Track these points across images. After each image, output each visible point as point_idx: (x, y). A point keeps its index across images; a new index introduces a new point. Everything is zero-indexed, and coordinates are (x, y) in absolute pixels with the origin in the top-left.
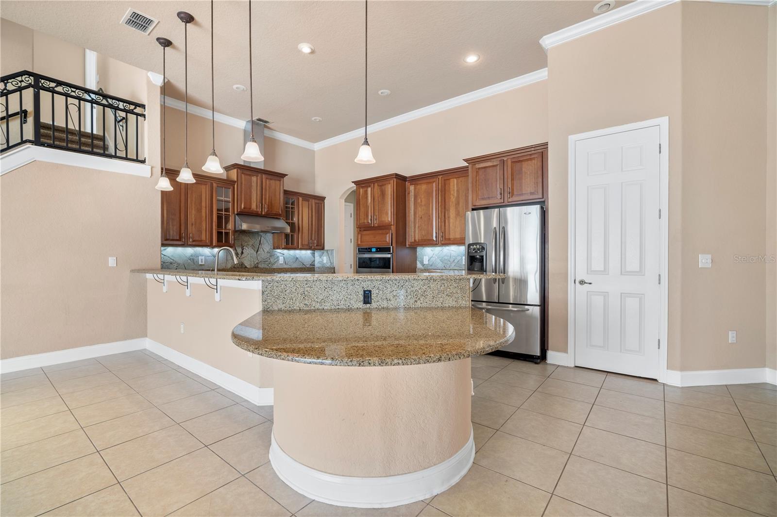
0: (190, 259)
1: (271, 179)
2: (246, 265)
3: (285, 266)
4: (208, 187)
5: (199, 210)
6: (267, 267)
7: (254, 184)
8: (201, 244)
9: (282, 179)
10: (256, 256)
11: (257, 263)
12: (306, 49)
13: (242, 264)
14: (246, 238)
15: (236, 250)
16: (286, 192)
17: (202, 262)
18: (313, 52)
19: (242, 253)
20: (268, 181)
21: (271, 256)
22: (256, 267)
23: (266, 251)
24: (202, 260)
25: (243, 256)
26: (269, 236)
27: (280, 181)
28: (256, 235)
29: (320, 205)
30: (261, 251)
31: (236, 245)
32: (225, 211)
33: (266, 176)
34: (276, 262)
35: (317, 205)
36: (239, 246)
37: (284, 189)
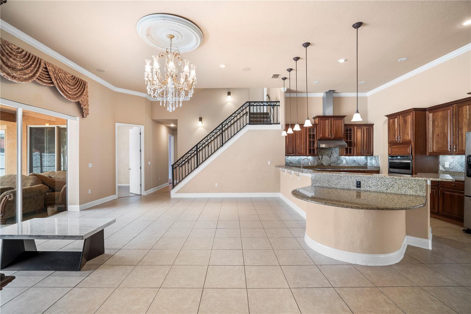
1: (336, 120)
2: (324, 164)
3: (347, 165)
4: (305, 129)
5: (301, 140)
6: (336, 166)
7: (327, 124)
8: (301, 155)
9: (343, 119)
10: (329, 160)
11: (330, 163)
13: (322, 164)
14: (324, 151)
15: (319, 157)
16: (345, 125)
19: (322, 158)
20: (334, 121)
21: (338, 160)
22: (329, 166)
23: (335, 157)
25: (322, 160)
26: (337, 149)
27: (342, 120)
28: (330, 149)
29: (370, 129)
30: (332, 157)
31: (319, 155)
32: (312, 139)
33: (334, 119)
34: (341, 163)
35: (367, 130)
36: (320, 155)
37: (345, 123)
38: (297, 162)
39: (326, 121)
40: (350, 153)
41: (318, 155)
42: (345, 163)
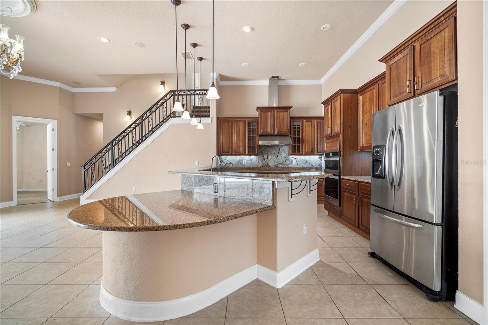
0: (239, 162)
1: (281, 112)
2: (270, 165)
3: (297, 166)
4: (243, 123)
5: (238, 136)
6: (284, 167)
7: (269, 117)
8: (239, 154)
9: (289, 110)
10: (276, 160)
11: (277, 164)
12: (247, 29)
13: (268, 165)
14: (270, 149)
15: (264, 157)
16: (292, 118)
17: (244, 163)
18: (253, 29)
19: (268, 158)
20: (278, 113)
21: (286, 160)
22: (276, 167)
23: (283, 157)
24: (244, 162)
25: (268, 160)
26: (286, 148)
27: (287, 112)
28: (277, 147)
29: (322, 123)
30: (279, 157)
31: (264, 154)
32: (252, 135)
33: (277, 111)
34: (290, 164)
35: (319, 123)
36: (265, 154)
37: (291, 116)
38: (238, 163)
39: (268, 113)
40: (298, 151)
41: (262, 155)
42: (295, 164)
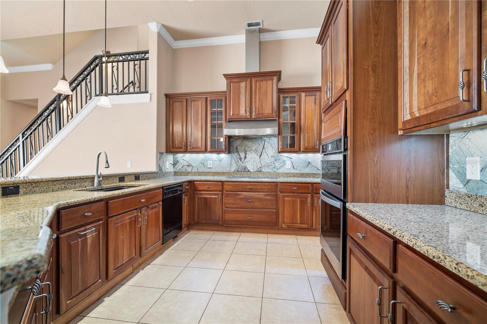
1: (262, 81)
2: (249, 169)
3: (293, 171)
4: (203, 102)
5: (197, 123)
6: (272, 171)
7: (243, 91)
8: (197, 150)
9: (275, 78)
10: (259, 160)
11: (260, 167)
13: (246, 168)
14: (248, 143)
15: (240, 156)
16: (281, 91)
19: (245, 157)
20: (257, 83)
21: (276, 160)
22: (259, 172)
23: (270, 155)
24: (210, 164)
25: (246, 160)
27: (273, 80)
28: (259, 139)
30: (264, 156)
31: (239, 150)
32: (218, 121)
33: (256, 79)
34: (281, 167)
36: (242, 151)
37: (279, 88)
38: (201, 165)
39: (241, 84)
40: (293, 146)
41: (238, 152)
42: (290, 167)
